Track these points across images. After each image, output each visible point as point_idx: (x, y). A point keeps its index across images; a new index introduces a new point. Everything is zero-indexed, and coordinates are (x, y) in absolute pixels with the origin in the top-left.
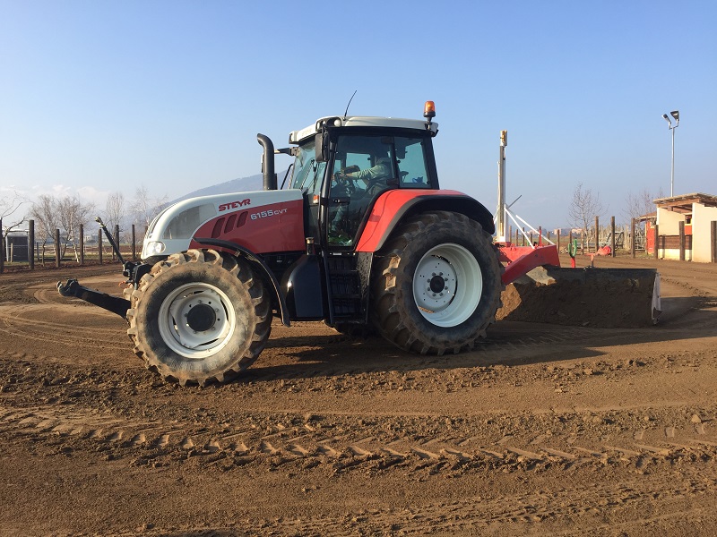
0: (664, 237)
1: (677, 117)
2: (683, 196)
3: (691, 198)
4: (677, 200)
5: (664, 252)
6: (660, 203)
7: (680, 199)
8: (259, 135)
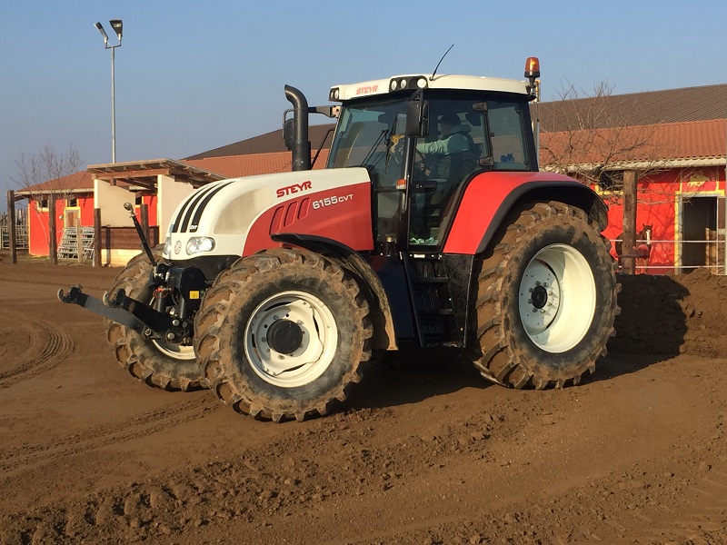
0: (108, 229)
1: (119, 31)
2: (142, 162)
3: (155, 166)
4: (129, 168)
5: (109, 255)
6: (100, 172)
7: (137, 168)
8: (287, 87)
